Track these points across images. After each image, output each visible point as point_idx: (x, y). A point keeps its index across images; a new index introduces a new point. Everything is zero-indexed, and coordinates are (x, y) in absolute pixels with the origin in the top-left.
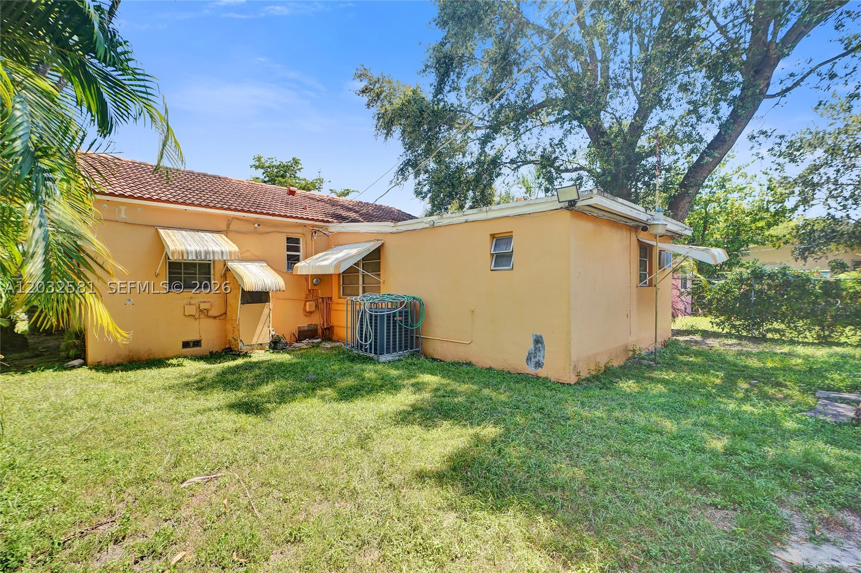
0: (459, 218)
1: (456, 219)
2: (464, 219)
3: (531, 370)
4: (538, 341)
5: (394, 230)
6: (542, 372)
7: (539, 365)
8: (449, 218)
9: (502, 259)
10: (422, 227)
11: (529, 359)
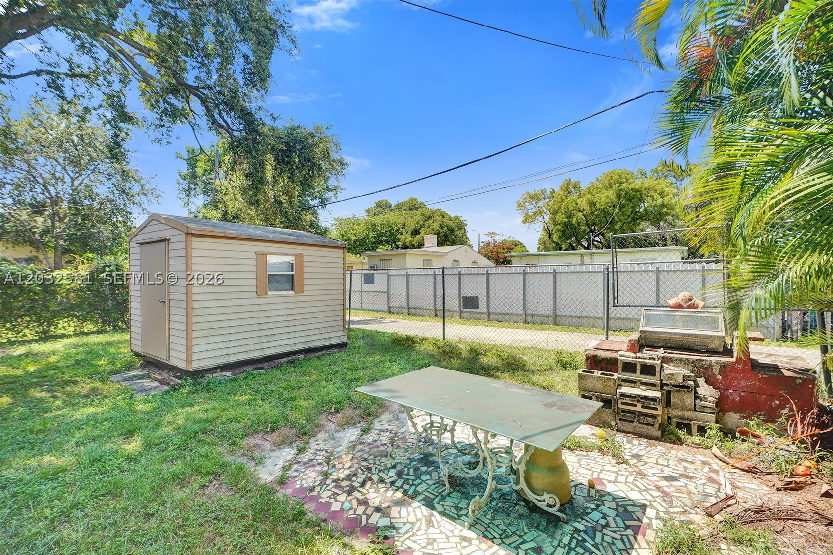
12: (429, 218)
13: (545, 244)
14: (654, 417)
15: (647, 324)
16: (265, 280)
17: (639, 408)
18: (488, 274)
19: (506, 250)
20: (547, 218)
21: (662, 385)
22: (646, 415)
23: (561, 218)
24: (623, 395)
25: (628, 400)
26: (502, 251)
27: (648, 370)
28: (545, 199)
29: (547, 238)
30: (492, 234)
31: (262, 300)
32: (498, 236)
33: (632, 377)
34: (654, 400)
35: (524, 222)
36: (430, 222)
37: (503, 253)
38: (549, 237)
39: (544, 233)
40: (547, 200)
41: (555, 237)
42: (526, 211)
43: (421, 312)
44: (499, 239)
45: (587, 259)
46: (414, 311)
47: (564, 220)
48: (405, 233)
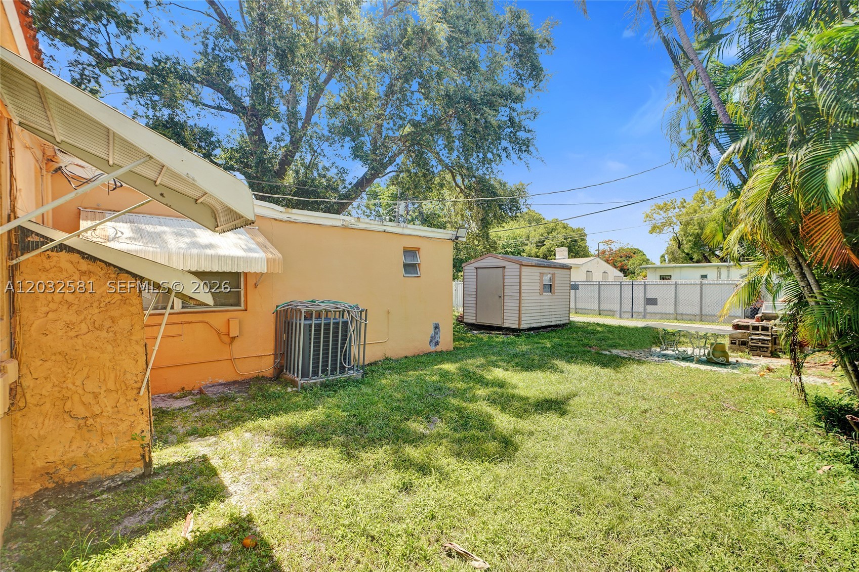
0: (377, 226)
1: (372, 226)
2: (382, 228)
3: (432, 349)
4: (437, 327)
5: (284, 217)
6: (439, 348)
7: (437, 343)
8: (367, 223)
9: (411, 268)
10: (330, 224)
11: (431, 341)
12: (553, 230)
13: (673, 253)
14: (767, 348)
15: (766, 310)
16: (542, 286)
17: (760, 344)
18: (621, 285)
19: (623, 258)
20: (678, 228)
21: (772, 335)
22: (763, 347)
23: (694, 229)
24: (752, 339)
25: (754, 341)
26: (620, 259)
27: (765, 329)
28: (675, 208)
29: (675, 247)
30: (607, 242)
31: (541, 298)
32: (614, 244)
33: (757, 332)
34: (767, 340)
35: (651, 232)
36: (554, 234)
37: (621, 262)
38: (679, 247)
39: (674, 243)
40: (677, 210)
41: (687, 247)
42: (654, 222)
43: (587, 311)
44: (615, 247)
45: (724, 272)
46: (580, 311)
47: (697, 231)
48: (529, 244)
